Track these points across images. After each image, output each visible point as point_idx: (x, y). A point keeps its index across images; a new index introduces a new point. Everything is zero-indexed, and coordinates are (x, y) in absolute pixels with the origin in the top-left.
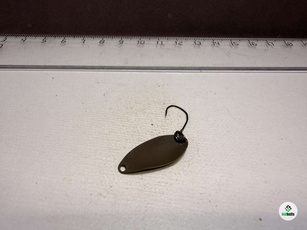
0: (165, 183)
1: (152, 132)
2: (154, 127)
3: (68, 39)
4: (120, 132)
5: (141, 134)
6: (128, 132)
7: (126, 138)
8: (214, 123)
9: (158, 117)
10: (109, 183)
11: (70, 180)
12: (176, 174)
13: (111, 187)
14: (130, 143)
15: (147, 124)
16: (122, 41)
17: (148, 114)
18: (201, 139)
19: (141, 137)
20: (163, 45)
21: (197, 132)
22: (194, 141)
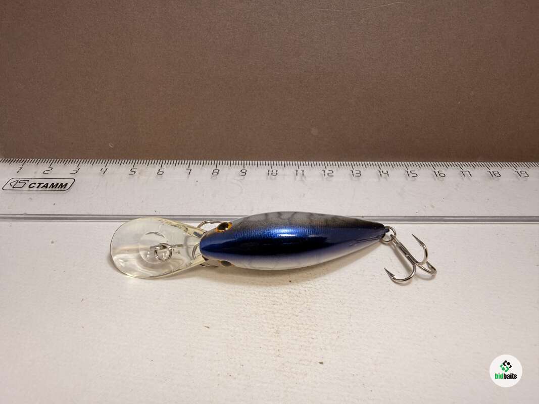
0: (308, 361)
1: (290, 292)
2: (293, 285)
4: (250, 293)
5: (276, 295)
6: (260, 292)
7: (257, 300)
8: (372, 279)
10: (240, 361)
11: (192, 357)
12: (321, 349)
13: (243, 366)
15: (283, 280)
18: (354, 302)
19: (276, 299)
21: (349, 293)
22: (345, 305)
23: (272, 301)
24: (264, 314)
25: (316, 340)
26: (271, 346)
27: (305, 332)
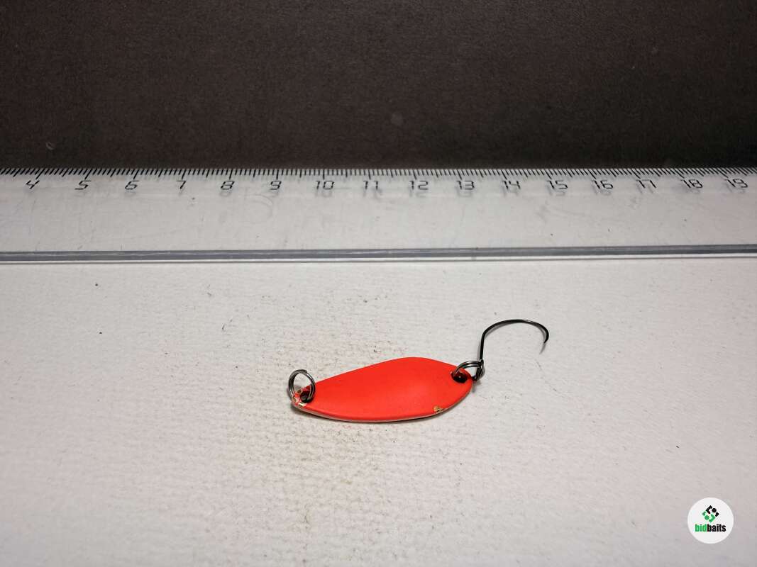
3: (145, 179)
16: (278, 183)
20: (381, 191)
25: (386, 537)
26: (288, 552)
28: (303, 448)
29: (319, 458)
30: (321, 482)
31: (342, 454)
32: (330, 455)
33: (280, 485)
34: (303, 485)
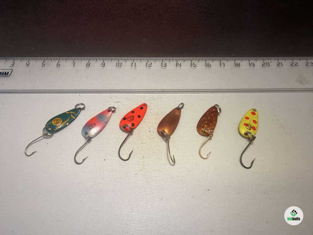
1: (150, 137)
2: (151, 133)
5: (143, 139)
9: (153, 126)
14: (136, 145)
15: (146, 131)
17: (147, 123)
19: (143, 141)
23: (141, 142)
24: (137, 148)
25: (161, 160)
26: (140, 164)
27: (156, 157)
28: (141, 141)
29: (145, 143)
30: (146, 149)
31: (150, 142)
32: (148, 142)
33: (137, 149)
34: (142, 149)
